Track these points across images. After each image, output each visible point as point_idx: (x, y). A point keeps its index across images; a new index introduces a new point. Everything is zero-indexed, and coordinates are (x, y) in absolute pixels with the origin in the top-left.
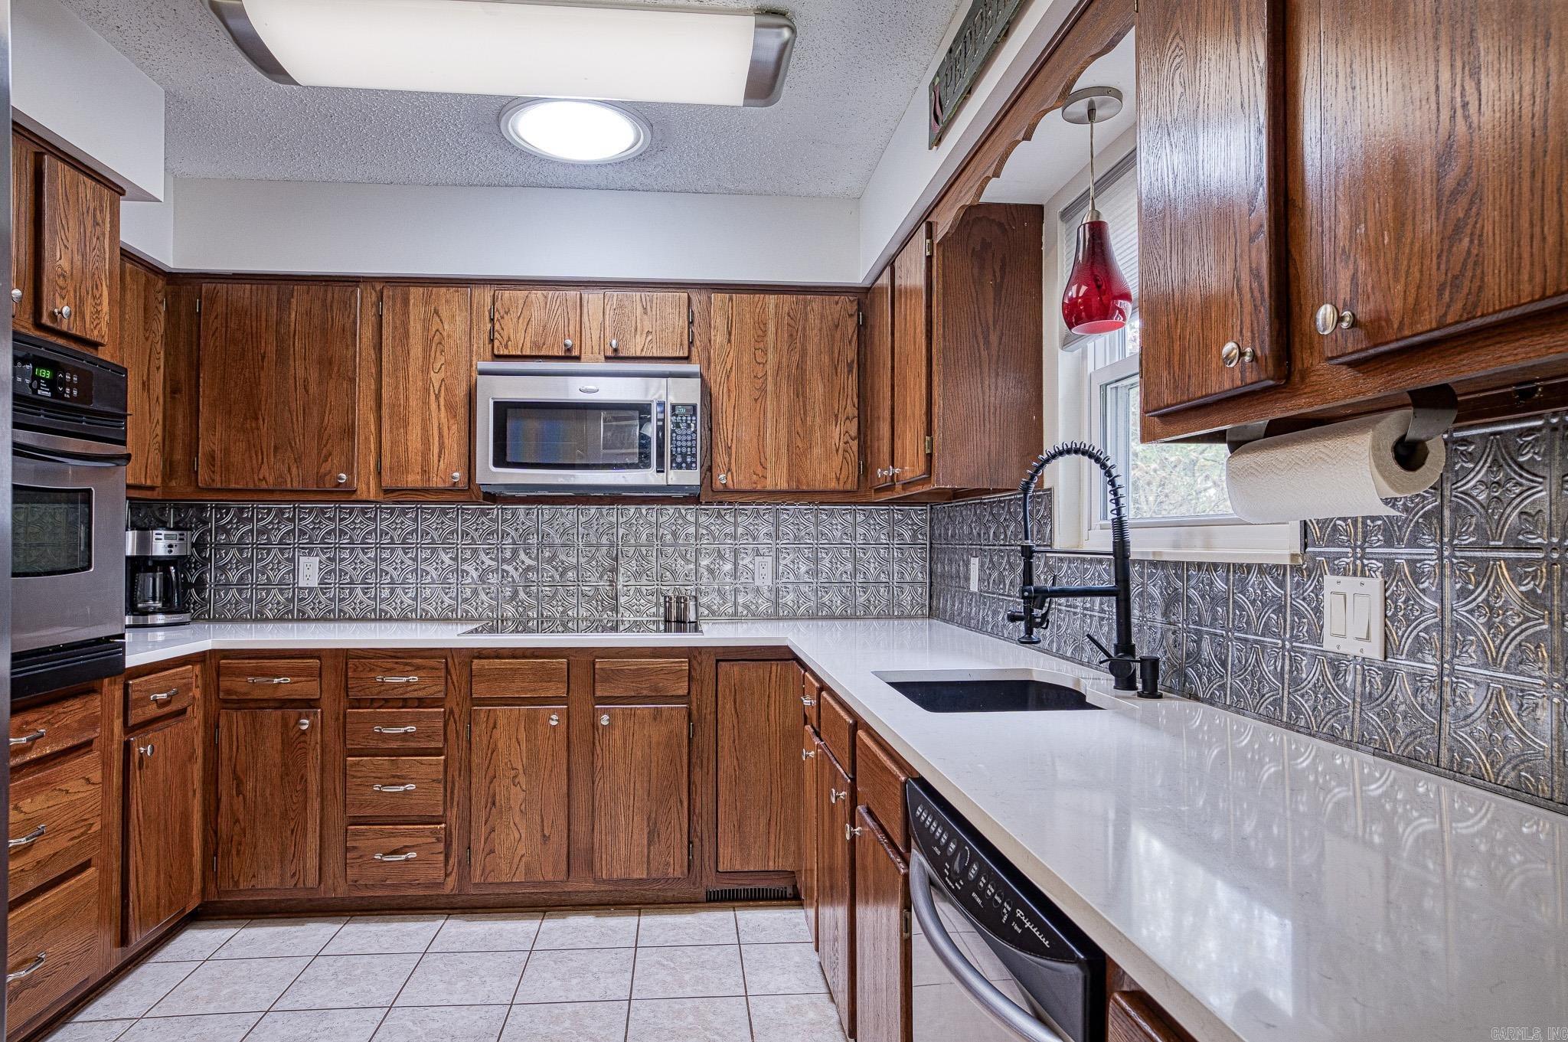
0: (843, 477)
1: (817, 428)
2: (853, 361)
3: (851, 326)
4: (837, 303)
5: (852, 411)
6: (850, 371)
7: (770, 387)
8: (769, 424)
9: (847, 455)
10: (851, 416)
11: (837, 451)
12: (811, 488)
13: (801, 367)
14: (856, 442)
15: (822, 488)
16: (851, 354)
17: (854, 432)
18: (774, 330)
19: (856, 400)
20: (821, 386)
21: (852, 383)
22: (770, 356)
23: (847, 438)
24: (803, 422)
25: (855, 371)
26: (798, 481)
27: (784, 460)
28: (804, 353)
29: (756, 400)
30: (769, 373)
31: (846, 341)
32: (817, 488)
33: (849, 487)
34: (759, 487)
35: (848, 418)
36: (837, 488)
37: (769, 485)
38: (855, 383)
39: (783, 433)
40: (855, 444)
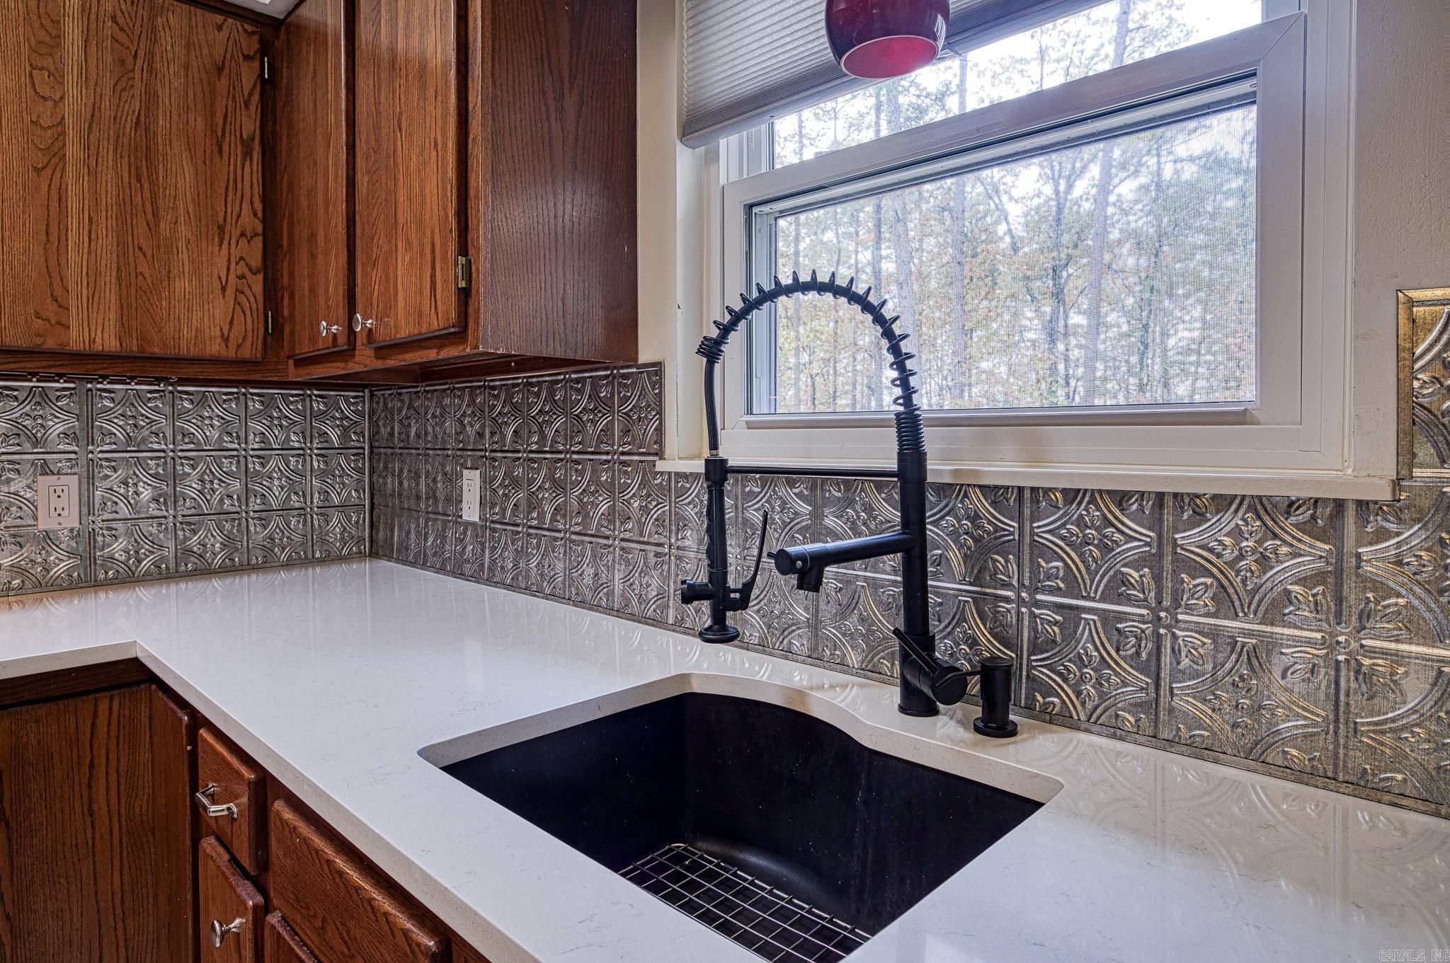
0: (236, 335)
1: (182, 244)
2: (253, 139)
3: (248, 75)
4: (220, 28)
5: (251, 222)
6: (247, 153)
7: (73, 151)
8: (73, 223)
9: (242, 299)
10: (249, 232)
11: (224, 289)
12: (170, 352)
13: (143, 125)
14: (260, 277)
15: (193, 352)
16: (249, 123)
17: (256, 259)
18: (79, 42)
19: (258, 206)
20: (188, 170)
21: (251, 174)
22: (72, 88)
23: (242, 268)
24: (153, 228)
25: (256, 154)
26: (143, 338)
27: (111, 296)
28: (150, 99)
29: (38, 171)
30: (69, 122)
31: (240, 101)
32: (184, 352)
33: (246, 353)
34: (50, 344)
35: (243, 234)
36: (224, 353)
37: (76, 339)
38: (257, 176)
39: (107, 245)
40: (257, 283)
